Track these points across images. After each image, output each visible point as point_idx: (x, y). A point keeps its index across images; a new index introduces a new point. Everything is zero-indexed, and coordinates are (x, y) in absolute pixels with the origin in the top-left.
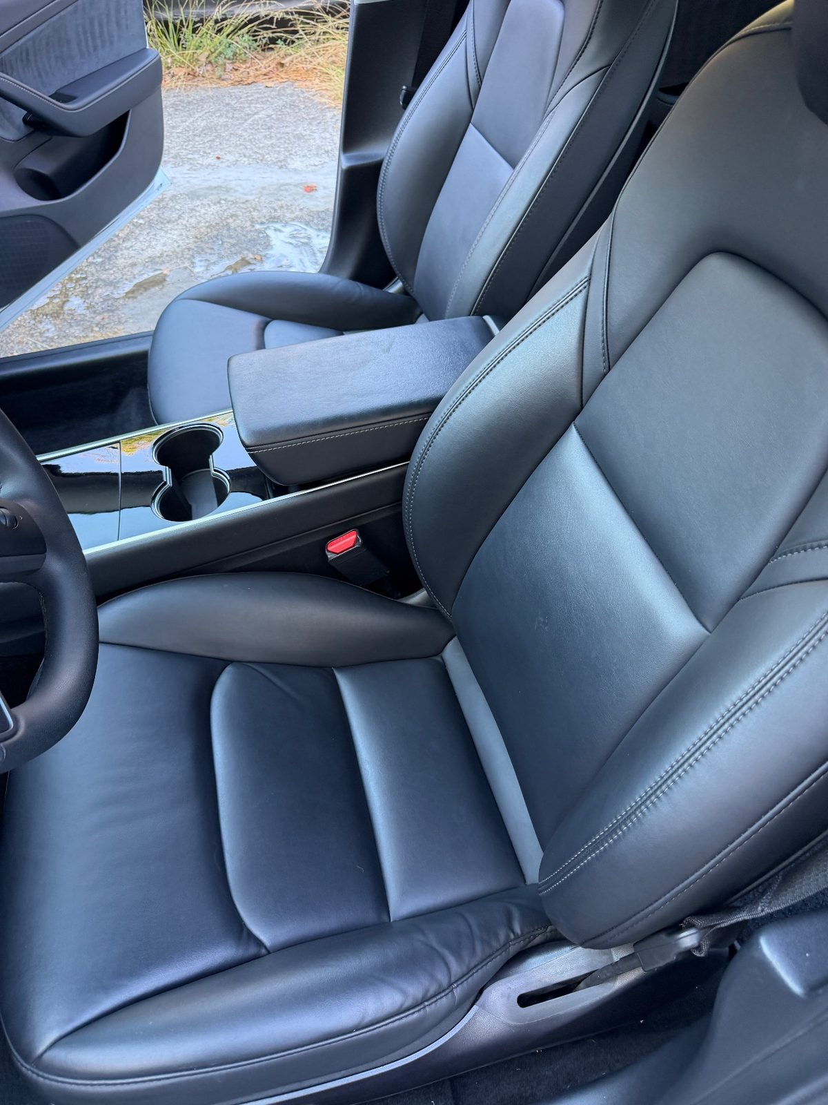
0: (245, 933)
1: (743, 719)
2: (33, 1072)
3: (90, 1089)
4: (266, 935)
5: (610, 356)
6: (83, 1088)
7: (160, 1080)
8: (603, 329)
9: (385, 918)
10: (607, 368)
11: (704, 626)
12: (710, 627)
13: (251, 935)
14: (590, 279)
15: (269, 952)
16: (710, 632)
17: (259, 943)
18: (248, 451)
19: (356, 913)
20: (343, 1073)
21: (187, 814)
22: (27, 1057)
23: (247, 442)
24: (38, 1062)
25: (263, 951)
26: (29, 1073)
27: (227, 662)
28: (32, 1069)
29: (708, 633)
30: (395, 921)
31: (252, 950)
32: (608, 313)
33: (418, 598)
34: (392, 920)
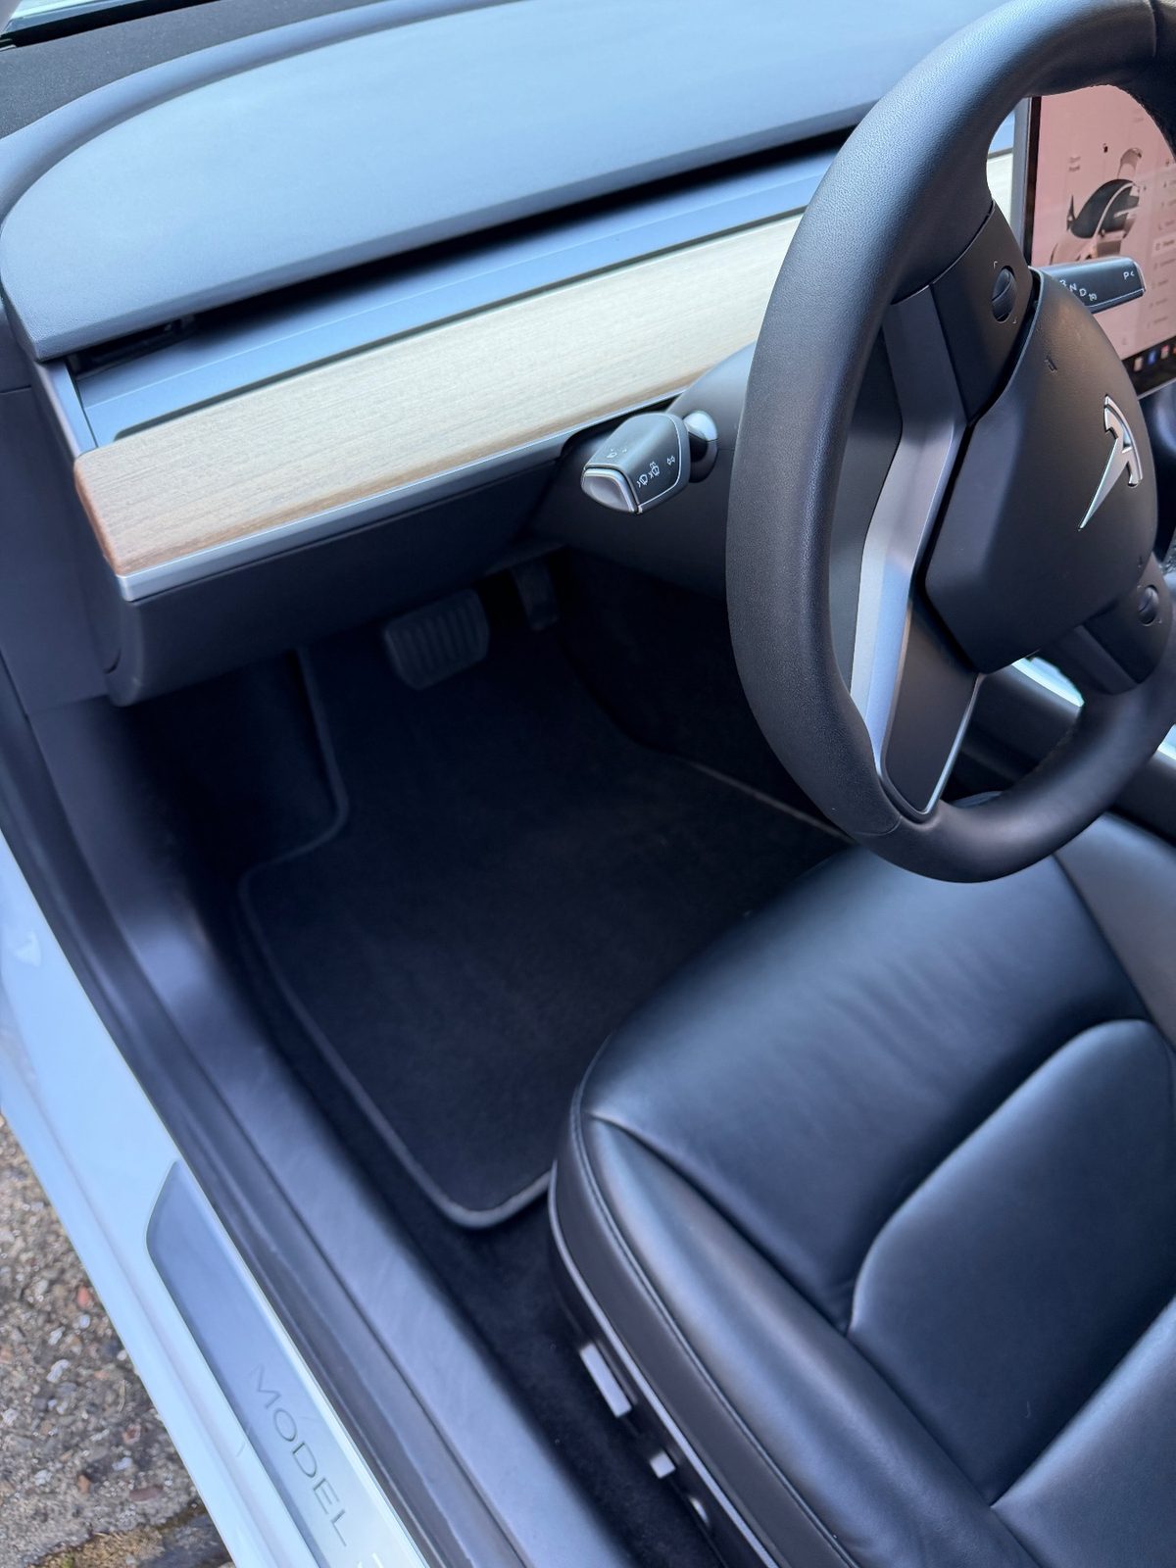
2: (576, 1121)
3: (592, 1200)
4: (862, 1317)
6: (589, 1192)
7: (643, 1283)
9: (989, 1494)
13: (849, 1295)
15: (845, 1333)
17: (848, 1313)
21: (930, 1103)
22: (587, 1102)
24: (588, 1119)
25: (842, 1326)
28: (578, 1116)
30: (995, 1513)
31: (835, 1310)
34: (994, 1507)
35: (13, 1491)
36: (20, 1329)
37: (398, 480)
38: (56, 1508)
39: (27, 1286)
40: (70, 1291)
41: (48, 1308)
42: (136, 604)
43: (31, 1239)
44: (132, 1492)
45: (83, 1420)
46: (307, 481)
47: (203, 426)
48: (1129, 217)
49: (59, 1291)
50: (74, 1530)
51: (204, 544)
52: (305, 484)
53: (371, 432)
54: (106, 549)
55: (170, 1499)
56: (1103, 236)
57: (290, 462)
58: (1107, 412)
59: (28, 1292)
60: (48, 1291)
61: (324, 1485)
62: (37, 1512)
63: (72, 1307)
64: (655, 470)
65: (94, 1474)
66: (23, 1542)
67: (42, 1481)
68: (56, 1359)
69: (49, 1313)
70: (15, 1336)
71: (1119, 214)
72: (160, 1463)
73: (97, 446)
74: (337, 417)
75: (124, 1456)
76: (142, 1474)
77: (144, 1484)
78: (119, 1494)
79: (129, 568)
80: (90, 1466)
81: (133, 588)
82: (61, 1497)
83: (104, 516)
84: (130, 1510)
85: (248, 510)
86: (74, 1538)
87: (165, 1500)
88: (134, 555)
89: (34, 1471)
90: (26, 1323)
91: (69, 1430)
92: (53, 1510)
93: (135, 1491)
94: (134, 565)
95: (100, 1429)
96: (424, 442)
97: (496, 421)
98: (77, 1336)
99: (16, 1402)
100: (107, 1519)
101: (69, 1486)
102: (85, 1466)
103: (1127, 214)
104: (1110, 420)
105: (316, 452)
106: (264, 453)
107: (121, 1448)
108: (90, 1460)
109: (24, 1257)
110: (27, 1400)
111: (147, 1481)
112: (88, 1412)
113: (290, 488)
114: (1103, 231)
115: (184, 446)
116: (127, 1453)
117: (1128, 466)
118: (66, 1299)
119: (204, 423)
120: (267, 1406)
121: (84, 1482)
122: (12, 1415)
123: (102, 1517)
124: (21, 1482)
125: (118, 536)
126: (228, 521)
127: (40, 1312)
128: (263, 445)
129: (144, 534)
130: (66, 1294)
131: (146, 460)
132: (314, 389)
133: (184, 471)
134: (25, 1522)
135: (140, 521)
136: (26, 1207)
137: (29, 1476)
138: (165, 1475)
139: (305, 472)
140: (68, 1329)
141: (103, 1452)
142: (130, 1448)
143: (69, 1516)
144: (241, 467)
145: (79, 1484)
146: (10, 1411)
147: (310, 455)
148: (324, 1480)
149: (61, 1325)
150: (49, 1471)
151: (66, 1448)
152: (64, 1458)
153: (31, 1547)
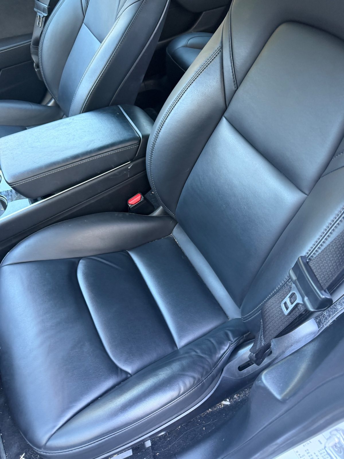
0: (119, 370)
1: (338, 226)
2: (44, 452)
4: (129, 369)
5: (237, 82)
8: (232, 69)
9: (176, 349)
10: (236, 88)
11: (304, 193)
12: (307, 192)
13: (122, 370)
14: (222, 47)
15: (131, 376)
16: (308, 195)
17: (127, 373)
18: (10, 186)
19: (164, 349)
20: (176, 415)
22: (40, 447)
23: (9, 182)
24: (45, 447)
25: (129, 376)
26: (42, 453)
27: (80, 258)
28: (42, 451)
29: (306, 196)
30: (180, 349)
31: (124, 376)
32: (234, 61)
33: (157, 213)
34: (178, 349)
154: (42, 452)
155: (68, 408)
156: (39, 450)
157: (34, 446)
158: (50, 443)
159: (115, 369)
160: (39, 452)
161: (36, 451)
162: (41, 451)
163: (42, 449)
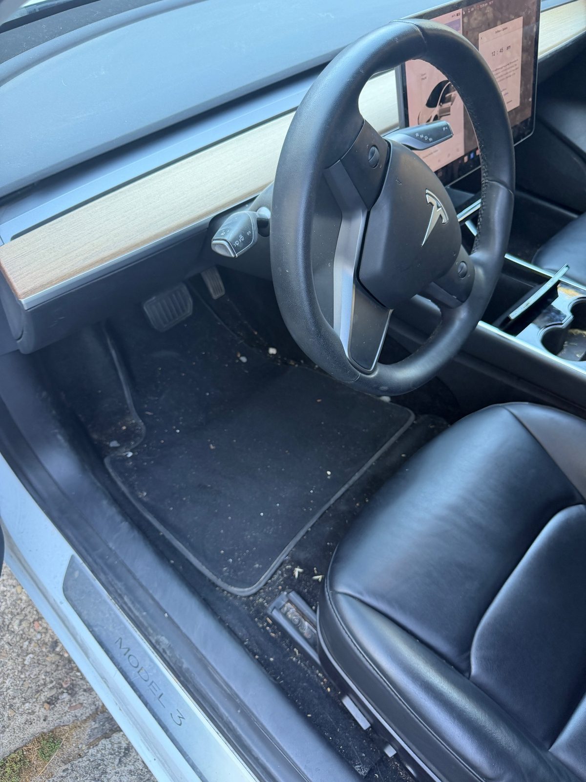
0: (467, 654)
2: (329, 595)
3: (343, 633)
4: (475, 668)
9: (547, 744)
13: (469, 658)
15: (469, 678)
22: (332, 585)
25: (468, 674)
30: (552, 754)
31: (463, 666)
34: (550, 750)
35: (15, 713)
36: (8, 643)
37: (137, 245)
38: (35, 718)
39: (10, 623)
40: (30, 624)
41: (21, 632)
42: (29, 311)
43: (9, 602)
44: (69, 708)
45: (43, 679)
46: (97, 250)
47: (49, 230)
48: (452, 96)
49: (25, 624)
50: (45, 726)
51: (55, 282)
52: (96, 251)
53: (123, 225)
54: (13, 288)
55: (87, 708)
56: (441, 106)
57: (89, 242)
58: (427, 196)
59: (10, 626)
60: (20, 624)
61: (153, 684)
62: (27, 720)
63: (32, 630)
64: (242, 238)
65: (51, 702)
66: (22, 734)
67: (27, 708)
68: (28, 654)
69: (22, 635)
70: (7, 647)
71: (448, 95)
72: (80, 694)
73: (4, 244)
74: (108, 220)
75: (64, 692)
76: (72, 699)
77: (74, 704)
78: (63, 709)
79: (24, 296)
80: (48, 699)
81: (27, 304)
82: (37, 713)
83: (11, 274)
84: (69, 715)
85: (73, 265)
86: (45, 730)
87: (84, 709)
88: (25, 290)
89: (24, 704)
90: (11, 640)
91: (37, 684)
92: (34, 719)
93: (70, 707)
94: (26, 294)
95: (51, 682)
96: (147, 228)
97: (178, 215)
98: (35, 643)
99: (11, 675)
100: (59, 720)
101: (40, 708)
102: (46, 699)
103: (451, 95)
104: (429, 199)
105: (100, 237)
106: (77, 240)
107: (62, 689)
108: (48, 696)
109: (7, 611)
110: (16, 673)
111: (75, 702)
112: (45, 676)
113: (91, 254)
114: (441, 104)
115: (42, 240)
116: (65, 691)
117: (440, 216)
118: (29, 628)
119: (50, 229)
120: (125, 655)
121: (46, 705)
122: (10, 681)
123: (57, 720)
124: (18, 709)
125: (18, 283)
126: (64, 271)
127: (17, 635)
128: (76, 236)
129: (29, 280)
130: (28, 625)
131: (26, 248)
132: (96, 209)
133: (43, 251)
134: (22, 726)
135: (27, 275)
136: (5, 589)
137: (21, 706)
138: (83, 699)
139: (96, 246)
140: (30, 641)
141: (54, 692)
142: (66, 689)
143: (42, 720)
144: (68, 247)
145: (44, 706)
146: (9, 679)
147: (98, 238)
148: (153, 682)
149: (28, 639)
150: (30, 703)
151: (38, 692)
152: (36, 697)
153: (26, 736)
154: (328, 593)
155: (389, 602)
156: (328, 587)
157: (329, 579)
158: (341, 598)
159: (465, 647)
160: (326, 589)
161: (326, 584)
162: (329, 590)
163: (331, 592)
